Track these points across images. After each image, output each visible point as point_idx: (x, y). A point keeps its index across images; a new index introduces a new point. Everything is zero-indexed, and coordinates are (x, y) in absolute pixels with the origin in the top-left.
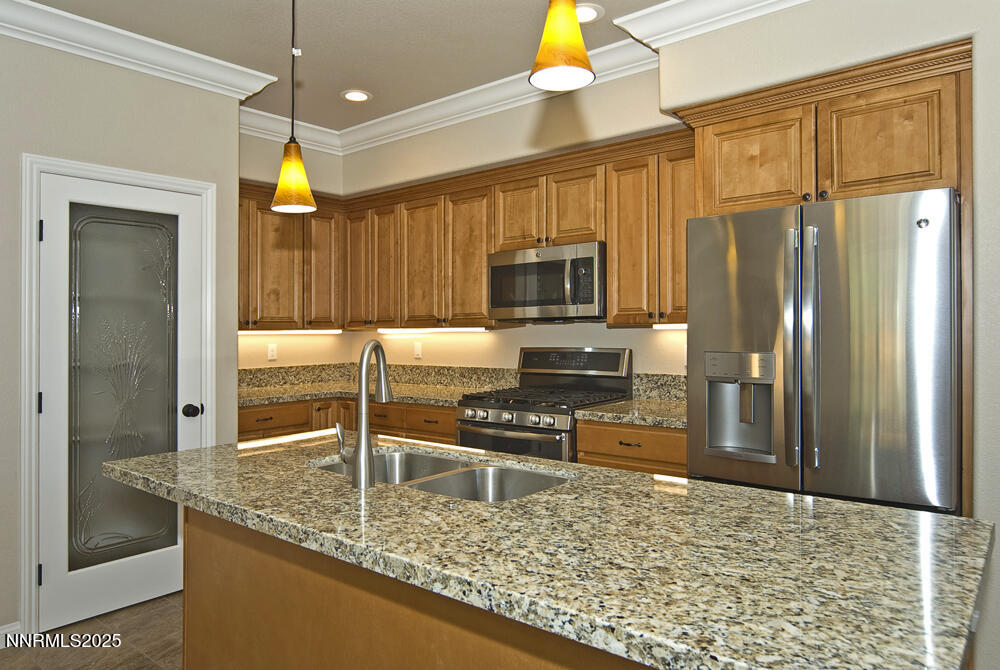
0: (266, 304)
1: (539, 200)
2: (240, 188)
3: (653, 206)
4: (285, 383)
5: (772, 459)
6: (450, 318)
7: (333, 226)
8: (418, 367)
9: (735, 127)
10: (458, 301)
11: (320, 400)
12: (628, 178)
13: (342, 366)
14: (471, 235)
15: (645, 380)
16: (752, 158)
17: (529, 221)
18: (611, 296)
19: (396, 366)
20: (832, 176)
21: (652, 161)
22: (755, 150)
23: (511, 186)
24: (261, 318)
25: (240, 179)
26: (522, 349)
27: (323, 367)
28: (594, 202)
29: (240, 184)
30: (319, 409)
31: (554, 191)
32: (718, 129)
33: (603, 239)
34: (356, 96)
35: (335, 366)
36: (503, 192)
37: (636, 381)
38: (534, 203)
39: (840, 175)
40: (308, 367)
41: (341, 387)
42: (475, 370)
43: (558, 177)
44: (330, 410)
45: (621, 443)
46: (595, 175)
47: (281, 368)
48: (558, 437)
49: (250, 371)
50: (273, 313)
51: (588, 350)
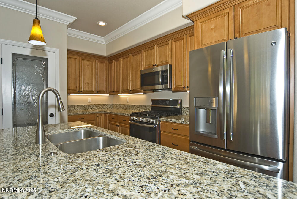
0: (85, 86)
1: (154, 53)
2: (67, 52)
3: (185, 52)
4: (93, 109)
5: (217, 137)
6: (132, 90)
7: (105, 65)
8: (127, 105)
9: (206, 19)
10: (134, 85)
11: (98, 113)
12: (178, 43)
13: (110, 104)
14: (137, 65)
15: (185, 109)
16: (212, 29)
17: (152, 60)
18: (173, 82)
19: (123, 105)
20: (240, 32)
21: (185, 37)
22: (213, 26)
23: (147, 50)
24: (83, 90)
25: (67, 49)
26: (152, 99)
27: (104, 105)
28: (168, 52)
29: (67, 51)
30: (98, 116)
31: (158, 50)
32: (201, 20)
33: (171, 64)
34: (102, 24)
35: (108, 104)
36: (145, 52)
37: (183, 109)
38: (152, 54)
39: (242, 31)
40: (100, 104)
41: (109, 110)
42: (141, 106)
43: (159, 45)
44: (102, 116)
45: (172, 129)
46: (169, 44)
47: (92, 105)
48: (154, 126)
49: (83, 105)
50: (87, 89)
51: (171, 99)
